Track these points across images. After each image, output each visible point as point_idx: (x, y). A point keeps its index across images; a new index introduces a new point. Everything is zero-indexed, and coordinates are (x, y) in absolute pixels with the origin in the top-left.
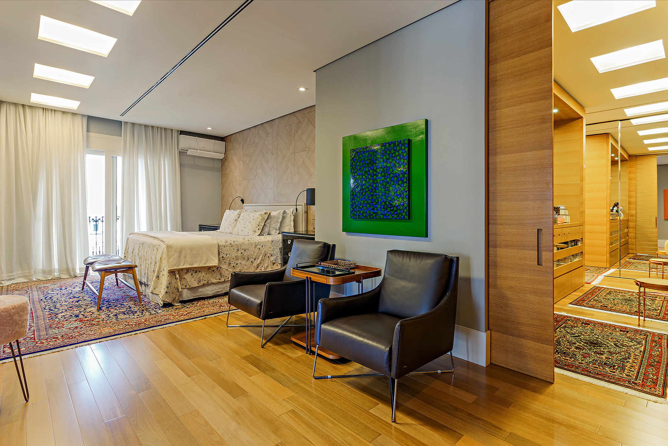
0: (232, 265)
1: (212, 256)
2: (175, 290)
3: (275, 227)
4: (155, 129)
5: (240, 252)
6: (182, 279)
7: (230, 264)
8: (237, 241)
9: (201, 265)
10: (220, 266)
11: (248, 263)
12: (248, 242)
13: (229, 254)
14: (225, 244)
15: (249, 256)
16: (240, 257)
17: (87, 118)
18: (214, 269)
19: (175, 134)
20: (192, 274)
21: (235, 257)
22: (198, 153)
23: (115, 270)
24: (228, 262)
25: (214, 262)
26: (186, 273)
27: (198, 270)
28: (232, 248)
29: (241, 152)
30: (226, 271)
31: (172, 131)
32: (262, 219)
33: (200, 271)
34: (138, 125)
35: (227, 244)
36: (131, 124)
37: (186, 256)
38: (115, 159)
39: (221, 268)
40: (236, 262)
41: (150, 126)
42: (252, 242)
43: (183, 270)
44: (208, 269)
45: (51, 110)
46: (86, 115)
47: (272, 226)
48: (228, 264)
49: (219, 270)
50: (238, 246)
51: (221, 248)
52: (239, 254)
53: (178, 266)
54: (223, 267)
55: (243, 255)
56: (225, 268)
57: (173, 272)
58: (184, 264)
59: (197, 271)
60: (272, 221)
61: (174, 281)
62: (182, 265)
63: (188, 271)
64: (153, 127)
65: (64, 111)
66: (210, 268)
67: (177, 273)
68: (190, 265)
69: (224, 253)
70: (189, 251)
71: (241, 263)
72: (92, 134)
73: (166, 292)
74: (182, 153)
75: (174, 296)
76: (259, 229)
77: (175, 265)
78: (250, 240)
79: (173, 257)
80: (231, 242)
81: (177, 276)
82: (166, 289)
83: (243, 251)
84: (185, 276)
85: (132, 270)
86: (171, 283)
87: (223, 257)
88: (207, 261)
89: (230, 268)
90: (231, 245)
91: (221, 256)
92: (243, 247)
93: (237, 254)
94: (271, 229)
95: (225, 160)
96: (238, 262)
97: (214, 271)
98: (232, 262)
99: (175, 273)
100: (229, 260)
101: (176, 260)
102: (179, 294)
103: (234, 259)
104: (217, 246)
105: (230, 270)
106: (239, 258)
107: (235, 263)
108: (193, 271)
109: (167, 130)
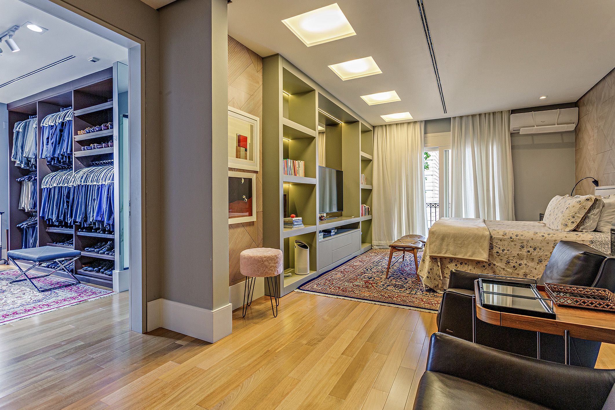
0: (512, 265)
1: (480, 249)
2: (437, 277)
3: (611, 220)
4: (483, 116)
5: (525, 250)
6: (446, 267)
7: (509, 262)
8: (522, 235)
9: (466, 257)
10: (494, 263)
11: (540, 267)
12: (541, 238)
13: (508, 250)
14: (502, 237)
15: (543, 258)
16: (526, 257)
17: (424, 123)
18: (485, 264)
19: (505, 116)
20: (456, 265)
21: (516, 255)
22: (535, 130)
23: (404, 249)
24: (505, 260)
25: (483, 256)
26: (449, 262)
27: (464, 262)
28: (513, 243)
29: (595, 115)
30: (502, 270)
31: (502, 113)
32: (580, 209)
33: (466, 264)
34: (465, 117)
35: (505, 237)
36: (459, 118)
37: (449, 244)
38: (447, 152)
39: (494, 265)
40: (519, 262)
41: (477, 114)
42: (550, 239)
43: (446, 258)
44: (476, 263)
45: (401, 124)
46: (423, 121)
47: (604, 219)
48: (506, 263)
49: (492, 268)
50: (523, 241)
51: (495, 241)
52: (524, 252)
53: (439, 253)
54: (497, 264)
55: (531, 254)
56: (500, 267)
57: (435, 258)
58: (446, 252)
59: (462, 263)
60: (606, 212)
61: (435, 268)
62: (443, 253)
63: (452, 261)
64: (480, 115)
65: (408, 122)
66: (479, 262)
67: (439, 260)
68: (452, 255)
69: (499, 248)
70: (452, 240)
71: (528, 264)
72: (429, 135)
73: (428, 277)
74: (513, 135)
75: (437, 283)
76: (573, 222)
77: (436, 252)
78: (546, 235)
79: (434, 244)
80: (512, 235)
81: (439, 264)
82: (428, 273)
83: (531, 250)
84: (449, 266)
85: (414, 251)
86: (432, 269)
87: (498, 253)
88: (473, 254)
89: (509, 268)
90: (511, 240)
91: (495, 250)
92: (531, 244)
93: (521, 252)
94: (602, 224)
95: (579, 131)
96: (522, 262)
97: (484, 266)
98: (512, 261)
99: (437, 260)
100: (506, 257)
101: (436, 247)
102: (442, 282)
103: (515, 258)
104: (488, 238)
105: (508, 270)
106: (524, 258)
107: (516, 262)
108: (458, 261)
109: (496, 113)
